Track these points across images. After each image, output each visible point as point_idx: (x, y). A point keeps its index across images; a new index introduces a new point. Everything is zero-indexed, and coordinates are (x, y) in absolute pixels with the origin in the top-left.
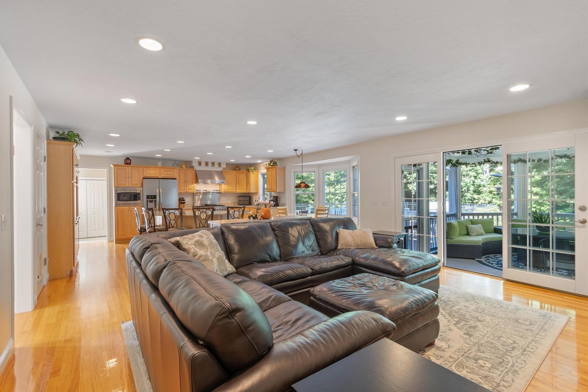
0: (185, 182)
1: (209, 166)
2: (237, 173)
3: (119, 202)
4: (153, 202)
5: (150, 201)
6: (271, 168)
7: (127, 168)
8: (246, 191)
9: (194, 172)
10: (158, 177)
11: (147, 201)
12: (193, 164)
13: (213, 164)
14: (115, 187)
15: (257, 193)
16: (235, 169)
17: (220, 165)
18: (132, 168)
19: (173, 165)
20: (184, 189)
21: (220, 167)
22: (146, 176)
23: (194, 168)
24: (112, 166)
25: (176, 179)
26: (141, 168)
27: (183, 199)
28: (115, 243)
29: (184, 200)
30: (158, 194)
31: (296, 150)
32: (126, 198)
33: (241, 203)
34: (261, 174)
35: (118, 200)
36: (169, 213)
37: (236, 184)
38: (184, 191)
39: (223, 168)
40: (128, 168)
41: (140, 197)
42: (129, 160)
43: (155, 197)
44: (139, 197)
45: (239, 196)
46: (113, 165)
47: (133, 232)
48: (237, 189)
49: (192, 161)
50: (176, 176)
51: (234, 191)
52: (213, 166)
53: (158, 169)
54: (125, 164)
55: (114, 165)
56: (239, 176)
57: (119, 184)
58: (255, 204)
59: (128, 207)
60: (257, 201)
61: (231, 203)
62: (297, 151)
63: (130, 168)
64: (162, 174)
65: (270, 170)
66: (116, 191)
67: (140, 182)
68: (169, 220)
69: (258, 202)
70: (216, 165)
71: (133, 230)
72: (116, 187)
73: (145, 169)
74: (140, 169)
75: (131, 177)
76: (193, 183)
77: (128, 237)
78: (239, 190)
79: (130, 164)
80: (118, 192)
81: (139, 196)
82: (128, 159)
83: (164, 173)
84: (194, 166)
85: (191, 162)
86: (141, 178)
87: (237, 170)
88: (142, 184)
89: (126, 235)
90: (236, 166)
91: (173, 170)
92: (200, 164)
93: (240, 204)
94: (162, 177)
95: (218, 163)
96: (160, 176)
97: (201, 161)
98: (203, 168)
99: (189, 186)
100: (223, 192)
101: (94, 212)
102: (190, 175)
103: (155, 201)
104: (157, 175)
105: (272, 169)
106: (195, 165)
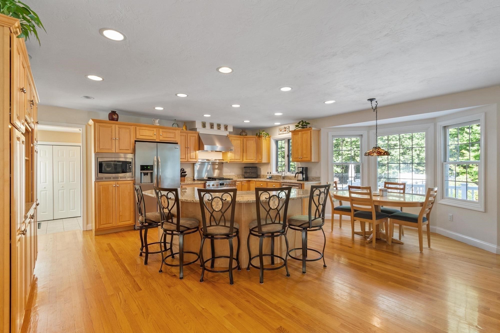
0: (186, 148)
1: (214, 128)
2: (245, 139)
3: (101, 175)
4: (149, 174)
5: (144, 173)
6: (299, 131)
7: (113, 126)
8: (255, 161)
9: (196, 135)
10: (155, 140)
11: (141, 173)
12: (196, 126)
13: (219, 126)
14: (96, 154)
15: (268, 163)
16: (242, 134)
17: (226, 127)
18: (120, 126)
19: (173, 125)
20: (185, 158)
21: (227, 130)
22: (139, 138)
23: (197, 131)
24: (91, 122)
25: (177, 143)
26: (133, 126)
27: (184, 170)
28: (96, 235)
29: (185, 172)
30: (156, 163)
31: (371, 100)
32: (110, 169)
33: (248, 175)
34: (275, 140)
35: (99, 173)
36: (212, 199)
37: (243, 152)
38: (185, 160)
39: (229, 132)
40: (115, 126)
41: (131, 168)
42: (116, 115)
43: (152, 167)
44: (129, 168)
45: (245, 167)
46: (93, 120)
47: (121, 217)
48: (245, 158)
49: (195, 121)
50: (178, 139)
51: (241, 160)
52: (219, 129)
53: (155, 130)
54: (109, 120)
55: (95, 121)
56: (246, 141)
57: (101, 149)
58: (268, 177)
59: (115, 182)
60: (269, 173)
61: (235, 175)
62: (373, 102)
63: (117, 126)
64: (160, 136)
65: (300, 133)
66: (96, 159)
67: (132, 147)
68: (211, 212)
69: (271, 175)
70: (222, 128)
71: (121, 214)
72: (97, 152)
73: (138, 128)
74: (132, 128)
75: (119, 139)
76: (195, 150)
77: (114, 226)
78: (247, 159)
79: (117, 120)
80: (100, 160)
81: (129, 166)
82: (114, 113)
83: (163, 135)
84: (196, 129)
85: (193, 123)
86: (133, 141)
87: (244, 135)
88: (133, 149)
89: (112, 222)
90: (242, 131)
91: (174, 131)
92: (204, 125)
93: (246, 176)
94: (160, 140)
95: (225, 125)
96: (157, 139)
97: (205, 122)
98: (207, 131)
99: (191, 154)
100: (228, 162)
101: (62, 187)
102: (193, 140)
103: (152, 174)
104: (155, 138)
105: (303, 132)
106: (198, 126)
